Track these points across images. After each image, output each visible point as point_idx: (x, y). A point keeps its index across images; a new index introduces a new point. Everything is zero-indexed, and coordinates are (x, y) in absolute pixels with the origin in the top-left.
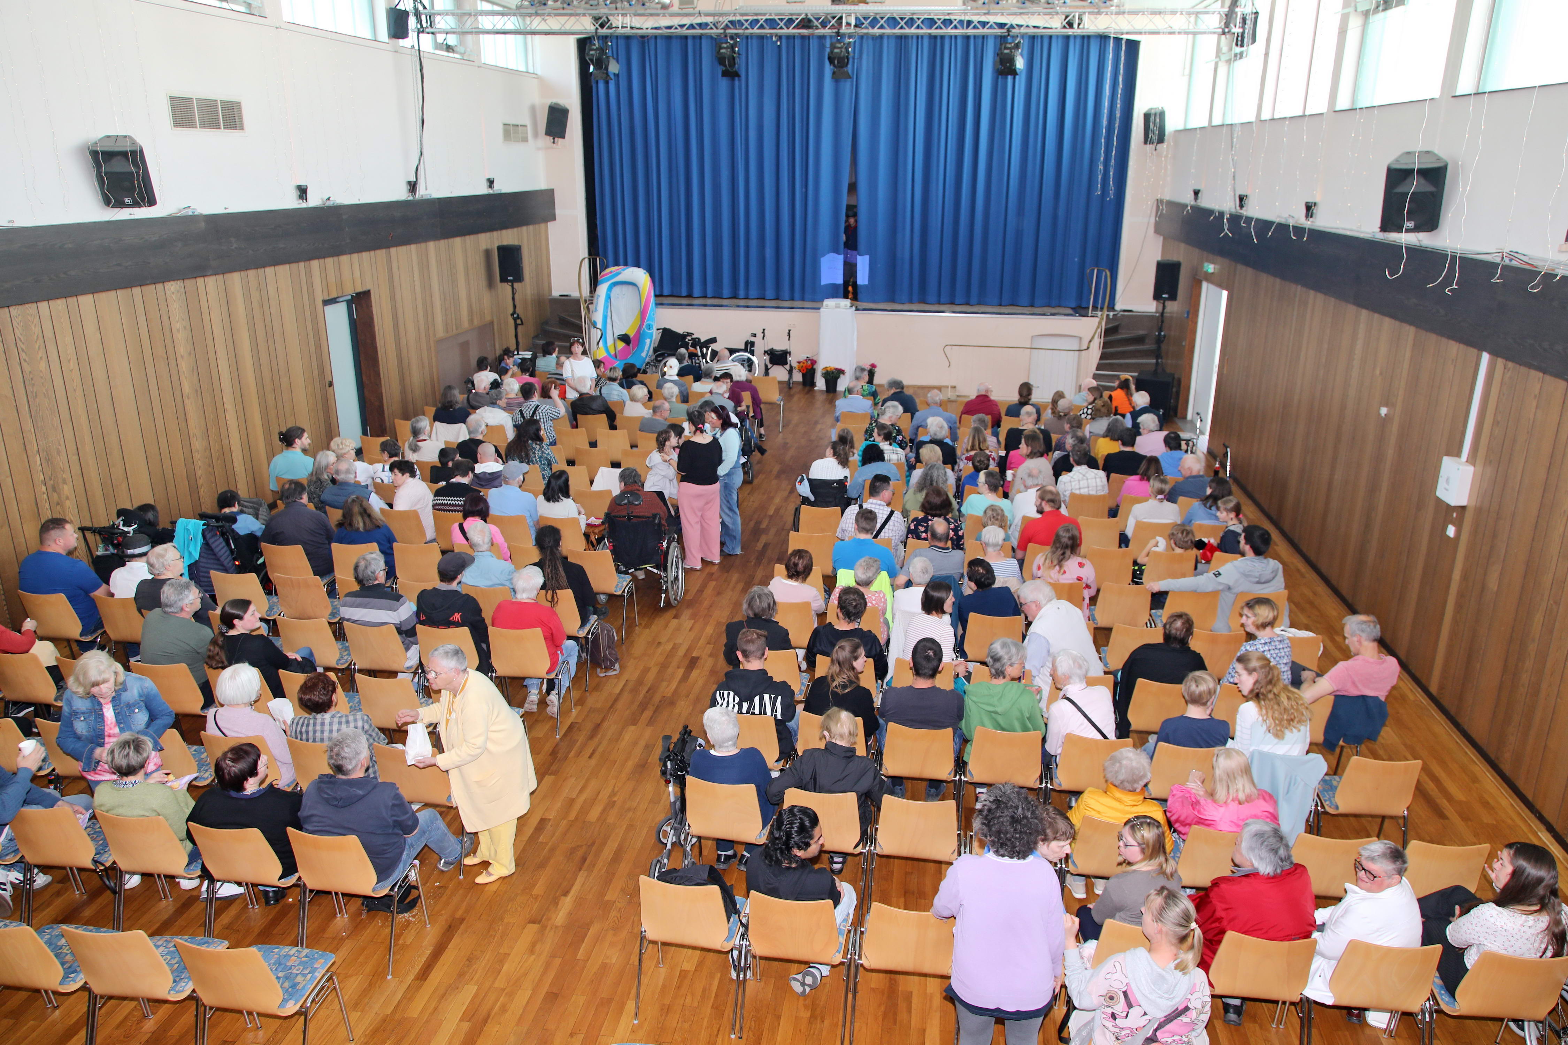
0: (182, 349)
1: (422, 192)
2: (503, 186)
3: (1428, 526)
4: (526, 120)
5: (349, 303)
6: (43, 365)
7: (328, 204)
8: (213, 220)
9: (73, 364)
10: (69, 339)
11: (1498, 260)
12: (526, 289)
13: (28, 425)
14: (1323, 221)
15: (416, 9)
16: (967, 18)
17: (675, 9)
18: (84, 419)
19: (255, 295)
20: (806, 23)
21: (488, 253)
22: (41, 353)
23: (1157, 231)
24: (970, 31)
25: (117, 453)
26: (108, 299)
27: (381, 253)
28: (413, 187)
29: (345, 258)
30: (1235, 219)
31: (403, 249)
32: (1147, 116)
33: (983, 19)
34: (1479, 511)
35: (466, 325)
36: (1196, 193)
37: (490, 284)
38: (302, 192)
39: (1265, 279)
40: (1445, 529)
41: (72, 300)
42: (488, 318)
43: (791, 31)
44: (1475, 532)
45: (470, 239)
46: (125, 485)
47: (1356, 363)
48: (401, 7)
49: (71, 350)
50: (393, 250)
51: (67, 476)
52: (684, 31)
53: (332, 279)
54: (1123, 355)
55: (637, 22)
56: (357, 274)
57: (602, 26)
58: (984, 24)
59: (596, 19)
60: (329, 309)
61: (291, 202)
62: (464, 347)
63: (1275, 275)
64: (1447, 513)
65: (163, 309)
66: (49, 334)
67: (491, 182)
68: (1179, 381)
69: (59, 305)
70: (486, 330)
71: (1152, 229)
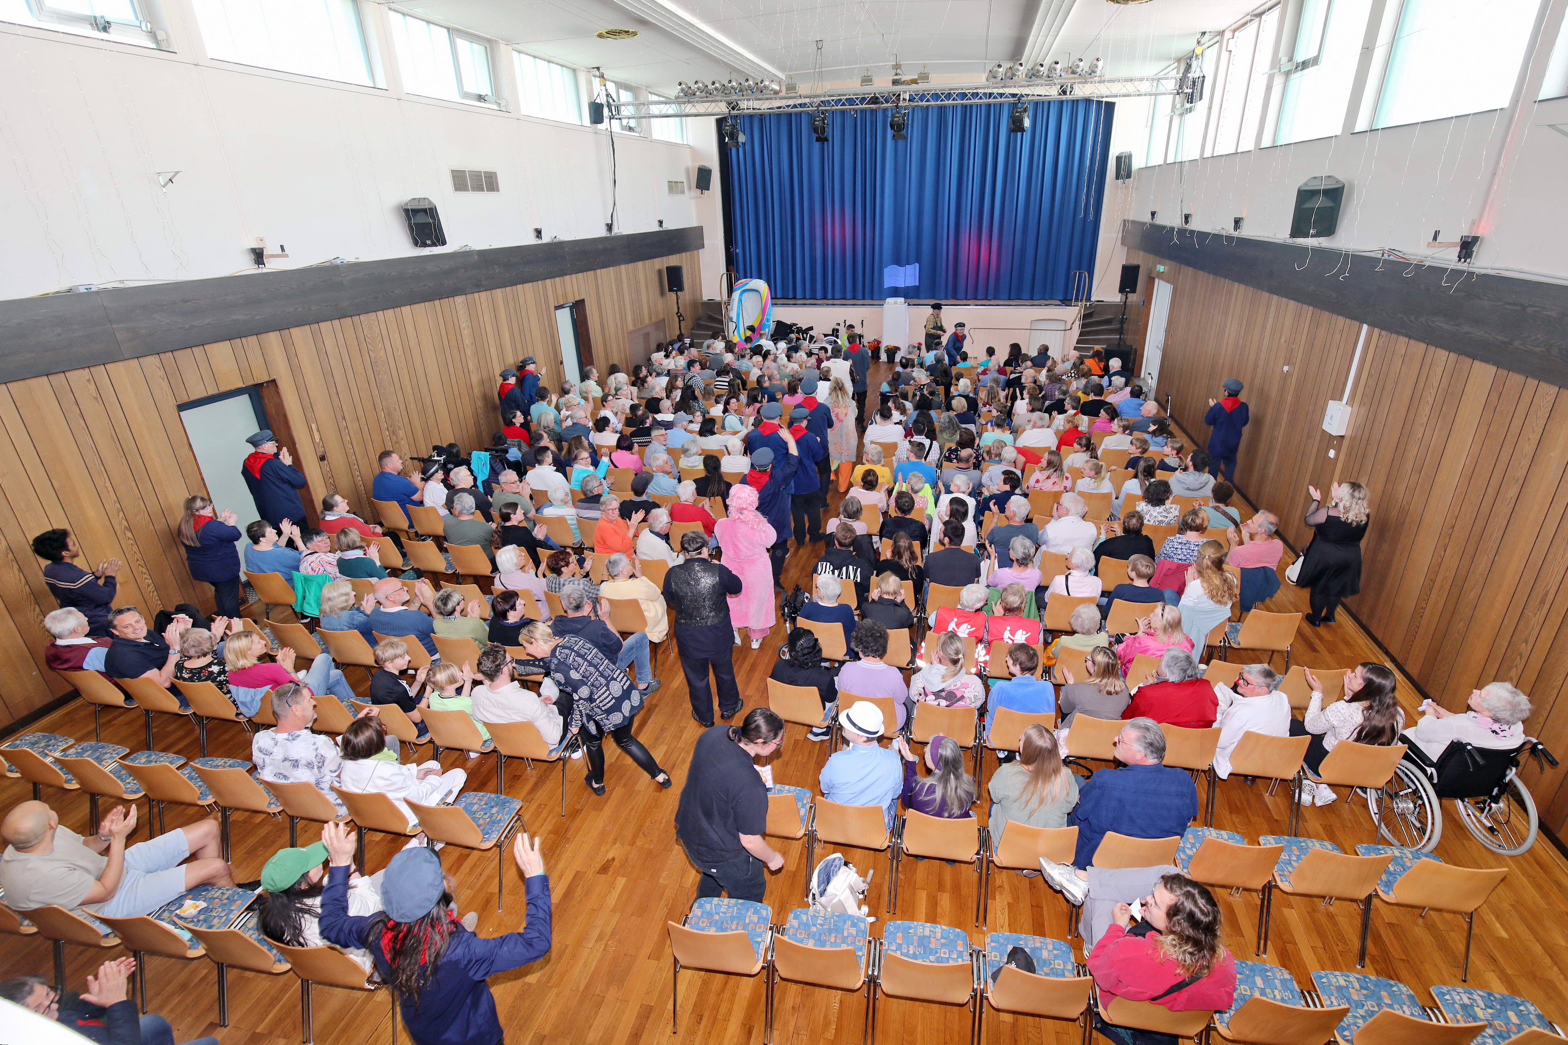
0: (467, 341)
1: (616, 231)
2: (669, 226)
3: (1315, 451)
4: (683, 178)
5: (571, 308)
6: (382, 353)
7: (556, 240)
8: (482, 253)
9: (400, 352)
10: (397, 336)
11: (1379, 256)
12: (686, 295)
13: (375, 393)
14: (1247, 232)
15: (608, 102)
16: (990, 91)
17: (783, 94)
18: (409, 388)
19: (511, 304)
20: (875, 100)
21: (660, 272)
22: (381, 345)
23: (1123, 243)
24: (991, 100)
25: (430, 410)
26: (419, 308)
27: (591, 274)
28: (610, 227)
29: (567, 278)
30: (1182, 232)
31: (604, 271)
32: (1119, 159)
33: (1001, 91)
34: (1353, 439)
35: (647, 321)
36: (1153, 214)
37: (662, 293)
38: (539, 233)
39: (1202, 276)
40: (1327, 452)
41: (397, 310)
42: (661, 317)
43: (864, 106)
44: (1349, 454)
45: (648, 263)
46: (436, 430)
47: (1267, 334)
48: (598, 101)
49: (399, 343)
50: (598, 271)
51: (401, 424)
52: (790, 110)
53: (560, 292)
54: (1097, 333)
55: (757, 104)
56: (576, 289)
57: (733, 109)
58: (1001, 95)
59: (729, 104)
60: (558, 312)
61: (531, 240)
62: (646, 336)
63: (1209, 272)
64: (1331, 440)
65: (454, 314)
66: (385, 332)
67: (661, 222)
68: (1136, 351)
69: (390, 313)
70: (660, 325)
71: (1119, 241)
